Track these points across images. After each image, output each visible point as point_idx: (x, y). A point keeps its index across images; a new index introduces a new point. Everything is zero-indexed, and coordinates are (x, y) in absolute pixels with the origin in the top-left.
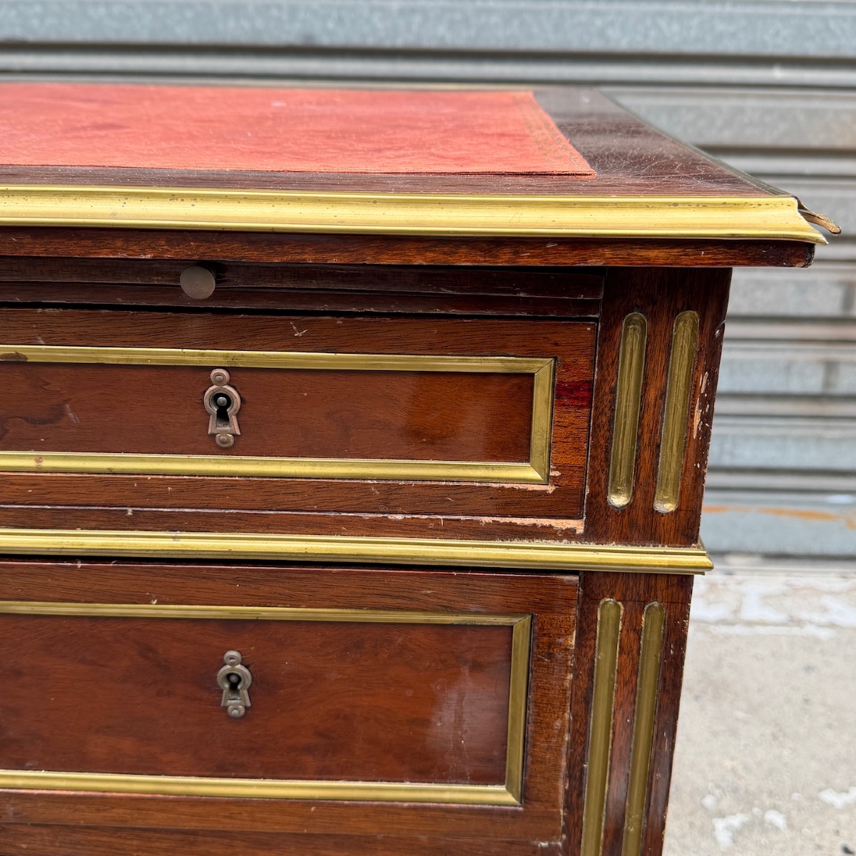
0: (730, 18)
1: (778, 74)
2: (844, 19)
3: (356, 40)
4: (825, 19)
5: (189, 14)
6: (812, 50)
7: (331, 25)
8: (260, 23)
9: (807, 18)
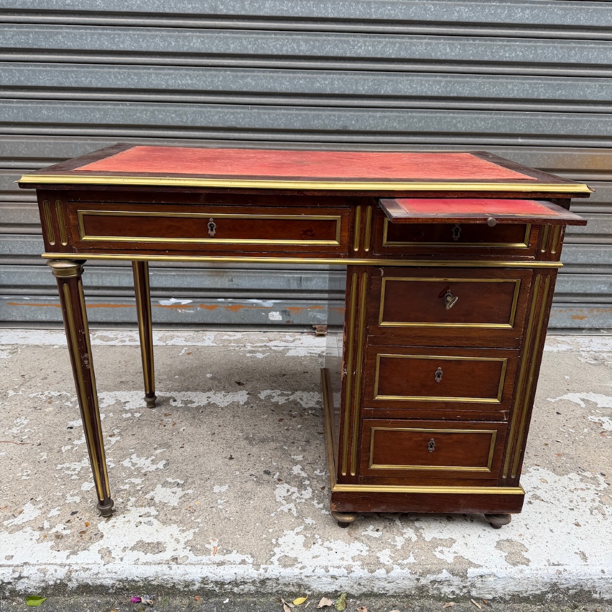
0: (503, 120)
1: (520, 141)
2: (545, 120)
3: (363, 128)
4: (538, 120)
5: (300, 118)
6: (533, 132)
7: (353, 122)
8: (327, 122)
9: (532, 120)
